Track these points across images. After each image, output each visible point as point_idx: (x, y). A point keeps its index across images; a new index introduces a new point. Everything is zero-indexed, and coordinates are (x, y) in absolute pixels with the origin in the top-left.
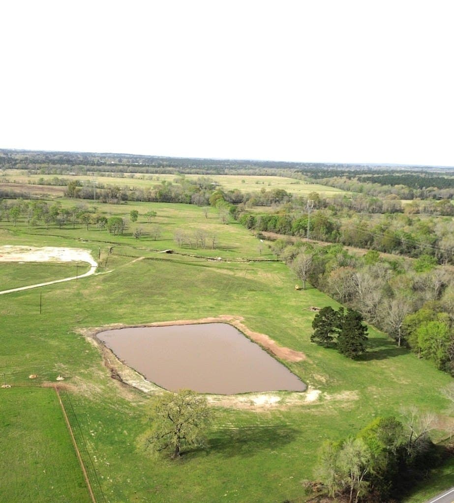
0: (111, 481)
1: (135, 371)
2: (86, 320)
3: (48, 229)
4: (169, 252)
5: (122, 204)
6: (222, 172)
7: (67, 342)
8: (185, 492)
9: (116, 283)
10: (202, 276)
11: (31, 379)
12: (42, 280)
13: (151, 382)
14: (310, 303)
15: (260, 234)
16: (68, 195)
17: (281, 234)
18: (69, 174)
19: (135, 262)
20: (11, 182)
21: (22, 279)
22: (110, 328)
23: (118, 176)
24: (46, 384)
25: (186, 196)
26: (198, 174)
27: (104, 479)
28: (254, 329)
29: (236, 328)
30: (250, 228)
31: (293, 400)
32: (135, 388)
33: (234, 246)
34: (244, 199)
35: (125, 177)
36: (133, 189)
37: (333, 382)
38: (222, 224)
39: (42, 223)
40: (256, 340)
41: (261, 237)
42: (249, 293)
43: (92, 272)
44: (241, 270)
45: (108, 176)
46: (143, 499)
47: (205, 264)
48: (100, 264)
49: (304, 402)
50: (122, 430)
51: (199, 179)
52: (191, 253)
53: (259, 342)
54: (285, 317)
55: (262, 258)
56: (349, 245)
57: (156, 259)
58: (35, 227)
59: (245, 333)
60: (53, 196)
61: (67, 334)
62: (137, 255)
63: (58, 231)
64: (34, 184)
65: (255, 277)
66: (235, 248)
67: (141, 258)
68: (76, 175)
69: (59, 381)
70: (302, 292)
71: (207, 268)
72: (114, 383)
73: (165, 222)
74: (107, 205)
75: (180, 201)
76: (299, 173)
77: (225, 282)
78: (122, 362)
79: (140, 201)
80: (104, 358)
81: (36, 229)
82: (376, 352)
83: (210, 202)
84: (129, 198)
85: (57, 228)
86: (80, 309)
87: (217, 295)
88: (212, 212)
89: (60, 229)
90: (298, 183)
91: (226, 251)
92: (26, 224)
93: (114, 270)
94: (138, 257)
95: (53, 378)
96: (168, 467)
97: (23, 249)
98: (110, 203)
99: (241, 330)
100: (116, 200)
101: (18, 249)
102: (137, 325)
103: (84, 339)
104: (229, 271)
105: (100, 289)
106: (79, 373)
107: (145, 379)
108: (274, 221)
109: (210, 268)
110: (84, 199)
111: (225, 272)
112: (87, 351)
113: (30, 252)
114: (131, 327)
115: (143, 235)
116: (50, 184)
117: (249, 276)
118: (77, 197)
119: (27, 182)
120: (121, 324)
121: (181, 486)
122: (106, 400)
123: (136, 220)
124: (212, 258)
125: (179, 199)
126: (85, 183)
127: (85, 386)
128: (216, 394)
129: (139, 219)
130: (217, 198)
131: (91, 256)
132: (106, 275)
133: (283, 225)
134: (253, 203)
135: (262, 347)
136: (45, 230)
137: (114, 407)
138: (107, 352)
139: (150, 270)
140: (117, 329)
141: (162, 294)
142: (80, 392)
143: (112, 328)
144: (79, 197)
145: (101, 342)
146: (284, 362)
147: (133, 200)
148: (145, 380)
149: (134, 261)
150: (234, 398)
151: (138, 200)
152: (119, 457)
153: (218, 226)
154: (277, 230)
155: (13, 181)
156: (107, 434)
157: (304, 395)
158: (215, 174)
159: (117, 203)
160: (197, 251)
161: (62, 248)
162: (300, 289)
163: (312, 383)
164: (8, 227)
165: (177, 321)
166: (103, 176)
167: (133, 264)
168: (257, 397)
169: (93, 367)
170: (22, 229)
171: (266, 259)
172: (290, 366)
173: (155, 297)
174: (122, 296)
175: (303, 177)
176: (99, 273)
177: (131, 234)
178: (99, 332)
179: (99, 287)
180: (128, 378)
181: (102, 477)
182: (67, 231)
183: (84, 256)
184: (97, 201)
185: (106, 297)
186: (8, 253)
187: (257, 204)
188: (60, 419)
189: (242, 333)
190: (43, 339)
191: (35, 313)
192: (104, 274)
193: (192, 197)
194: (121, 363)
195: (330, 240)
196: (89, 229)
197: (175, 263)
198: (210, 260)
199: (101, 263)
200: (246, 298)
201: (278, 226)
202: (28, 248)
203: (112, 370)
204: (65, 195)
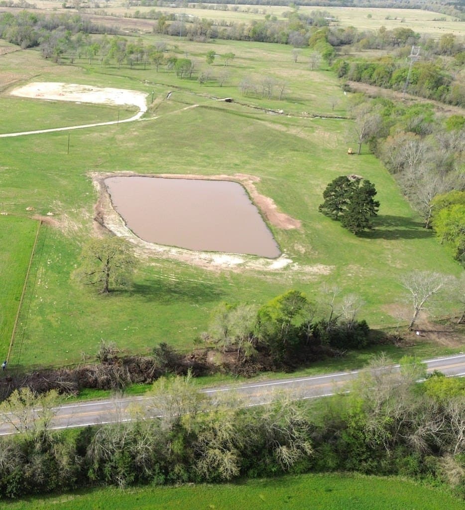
0: (41, 300)
1: (121, 217)
2: (105, 165)
3: (119, 68)
4: (229, 101)
5: (209, 42)
6: (349, 4)
7: (76, 183)
8: (93, 320)
9: (154, 131)
10: (248, 129)
11: (27, 211)
12: (87, 122)
13: (129, 229)
14: (352, 171)
15: (346, 86)
16: (157, 30)
17: (376, 86)
18: (168, 6)
19: (187, 110)
20: (109, 15)
21: (70, 119)
22: (120, 175)
23: (221, 8)
24: (37, 217)
25: (284, 34)
26: (318, 5)
27: (37, 297)
28: (261, 192)
29: (245, 188)
30: (341, 77)
31: (257, 265)
32: (110, 231)
33: (307, 98)
34: (355, 40)
35: (228, 10)
36: (230, 25)
37: (312, 254)
38: (310, 70)
39: (114, 62)
40: (258, 203)
41: (347, 89)
42: (290, 153)
43: (137, 117)
44: (298, 126)
45: (210, 8)
46: (57, 318)
47: (259, 117)
48: (150, 109)
49: (266, 268)
50: (74, 264)
51: (313, 13)
52: (253, 103)
53: (259, 205)
54: (312, 182)
55: (332, 114)
56: (457, 104)
57: (211, 108)
58: (108, 66)
59: (251, 195)
60: (143, 31)
61: (79, 176)
62: (192, 102)
63: (128, 71)
64: (130, 17)
65: (308, 136)
66: (307, 100)
67: (195, 106)
68: (176, 7)
69: (48, 215)
70: (352, 157)
71: (259, 121)
72: (93, 224)
73: (245, 65)
74: (193, 43)
75: (276, 40)
76: (452, 7)
77: (270, 138)
78: (114, 207)
79: (231, 39)
80: (99, 201)
81: (108, 68)
82: (389, 231)
83: (309, 43)
84: (220, 35)
85: (126, 68)
86: (105, 154)
87: (251, 152)
88: (306, 55)
89: (131, 69)
90: (443, 20)
91: (294, 103)
92: (99, 62)
93: (161, 116)
94: (192, 104)
95: (44, 213)
96: (92, 299)
97: (85, 89)
98: (197, 41)
99: (249, 191)
100: (202, 38)
101: (81, 89)
102: (146, 175)
103: (91, 182)
104: (283, 126)
105: (136, 135)
106: (70, 211)
107: (126, 225)
108: (372, 70)
109: (263, 122)
110: (172, 35)
111: (278, 127)
112: (87, 194)
113: (91, 92)
114: (140, 176)
115: (211, 80)
116: (145, 18)
117: (302, 135)
118: (165, 33)
119: (124, 15)
120: (132, 172)
121: (93, 315)
122: (77, 238)
123: (212, 62)
124: (273, 110)
125: (275, 38)
126: (180, 17)
127: (66, 224)
128: (182, 248)
129: (217, 60)
130: (318, 37)
131: (146, 100)
132: (149, 122)
133: (381, 76)
134: (364, 46)
135: (260, 210)
136: (116, 69)
137: (79, 244)
138: (105, 196)
139: (196, 119)
140: (126, 176)
141: (192, 146)
142: (59, 227)
143: (123, 175)
144: (167, 33)
145: (105, 187)
146: (273, 228)
147: (222, 38)
148: (124, 226)
149: (185, 109)
150: (197, 254)
151: (229, 38)
152: (58, 284)
153: (303, 72)
154: (372, 81)
155: (110, 14)
156: (60, 265)
157: (272, 262)
158: (339, 6)
159: (204, 42)
160: (260, 102)
161: (122, 90)
162: (352, 154)
163: (289, 252)
164: (84, 65)
165: (188, 175)
166: (204, 8)
167: (183, 112)
168: (220, 257)
169: (83, 208)
170: (96, 67)
171: (336, 116)
172: (277, 233)
173: (184, 149)
174: (152, 144)
175: (455, 11)
176: (143, 119)
177: (196, 79)
178: (108, 177)
179: (135, 133)
180: (111, 222)
181: (36, 296)
182: (137, 72)
183: (137, 99)
184: (183, 38)
185: (137, 144)
186: (71, 92)
187: (369, 46)
188: (31, 246)
189: (248, 194)
190: (56, 177)
191: (64, 153)
192: (148, 120)
193: (291, 35)
194: (112, 208)
195: (435, 96)
196: (158, 71)
197: (228, 114)
198: (271, 112)
199: (152, 109)
200: (282, 158)
201: (375, 76)
202: (90, 87)
203: (99, 213)
204: (154, 31)
